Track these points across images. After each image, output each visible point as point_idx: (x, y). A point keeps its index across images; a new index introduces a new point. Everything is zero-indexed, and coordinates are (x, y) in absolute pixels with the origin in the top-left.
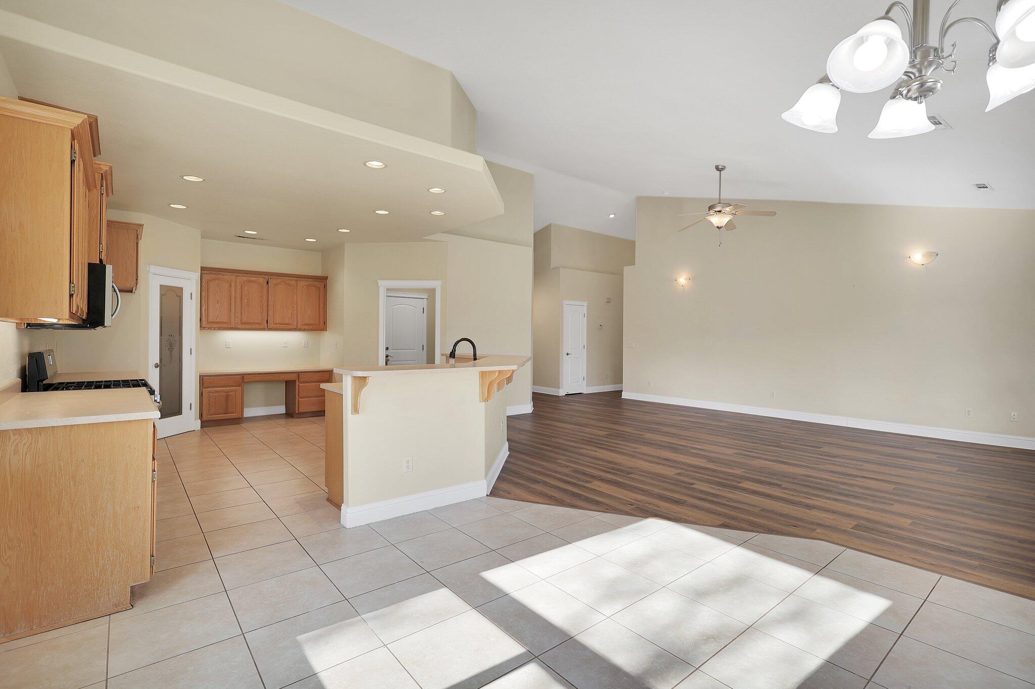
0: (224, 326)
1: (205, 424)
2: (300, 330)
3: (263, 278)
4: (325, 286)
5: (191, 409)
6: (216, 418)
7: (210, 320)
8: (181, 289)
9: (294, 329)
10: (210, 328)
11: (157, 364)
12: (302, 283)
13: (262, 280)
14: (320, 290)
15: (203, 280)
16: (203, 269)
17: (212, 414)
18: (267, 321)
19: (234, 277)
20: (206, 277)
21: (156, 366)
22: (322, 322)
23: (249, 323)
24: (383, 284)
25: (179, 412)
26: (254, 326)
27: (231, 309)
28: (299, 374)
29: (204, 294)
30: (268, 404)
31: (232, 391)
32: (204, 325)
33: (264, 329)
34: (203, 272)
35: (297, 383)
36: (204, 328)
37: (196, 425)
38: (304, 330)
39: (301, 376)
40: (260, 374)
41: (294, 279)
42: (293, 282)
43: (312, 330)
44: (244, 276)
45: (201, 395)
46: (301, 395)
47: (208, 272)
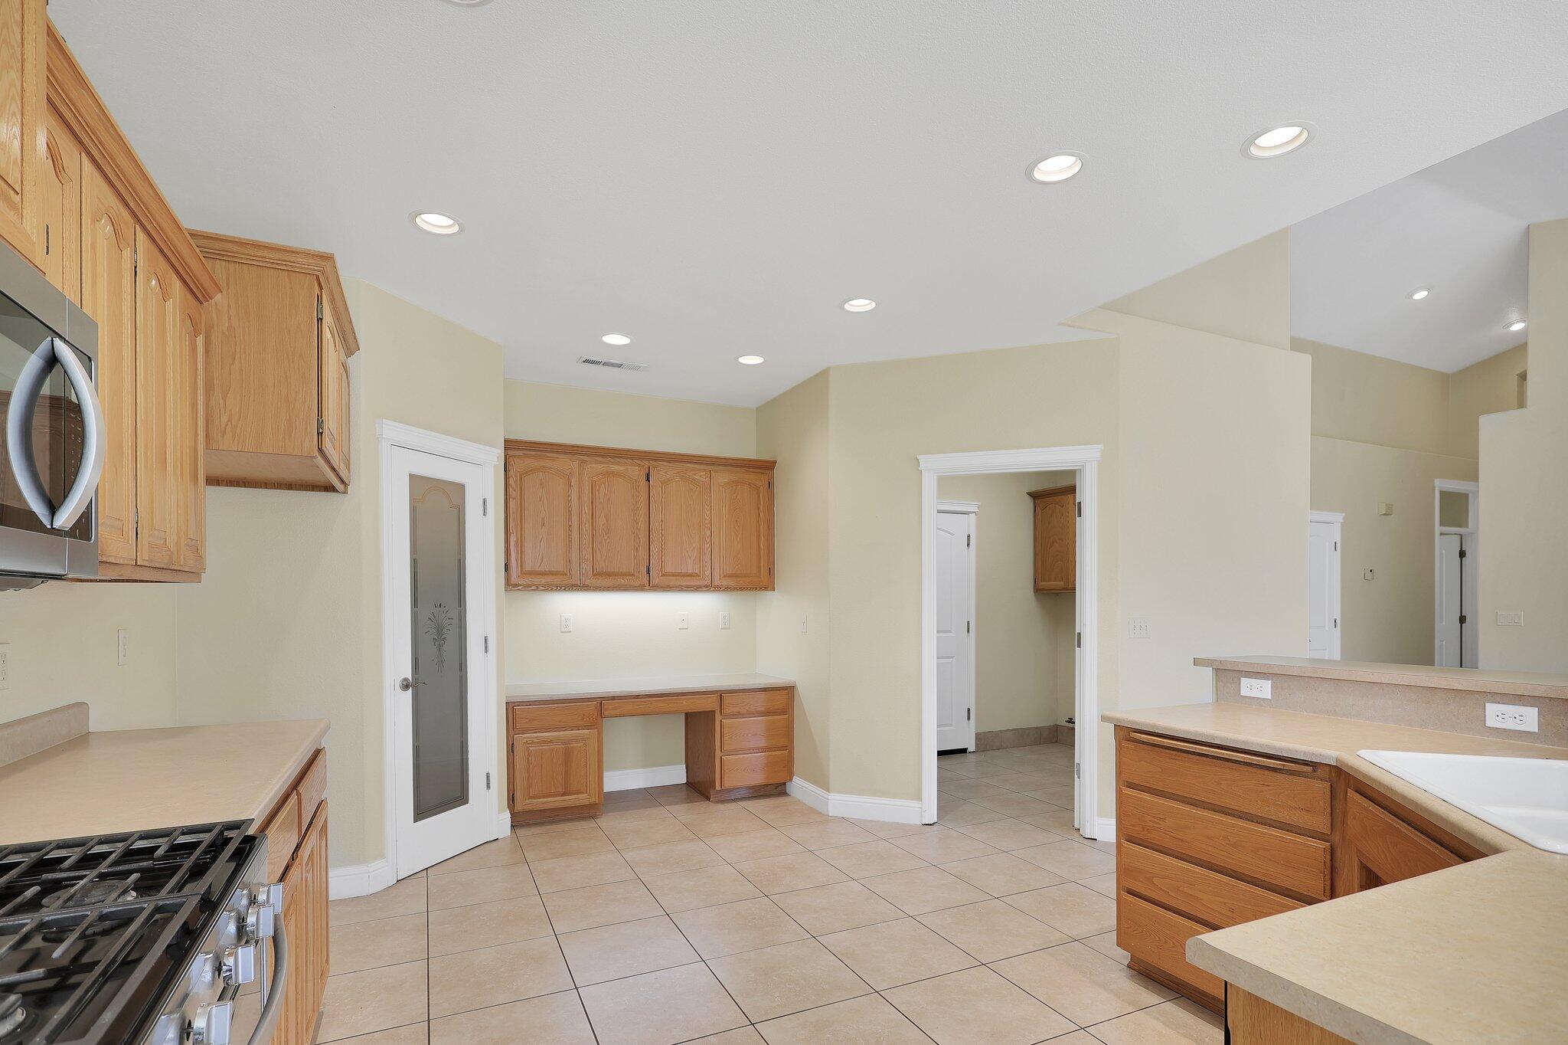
0: (557, 580)
1: (519, 820)
2: (717, 589)
3: (639, 465)
4: (770, 485)
5: (488, 787)
6: (542, 807)
7: (528, 567)
8: (461, 488)
9: (706, 586)
10: (527, 587)
11: (406, 679)
12: (722, 477)
13: (636, 471)
14: (758, 493)
15: (511, 473)
16: (510, 445)
17: (534, 797)
18: (648, 567)
19: (576, 464)
20: (517, 466)
21: (405, 686)
22: (764, 571)
23: (609, 574)
24: (933, 465)
25: (461, 798)
26: (621, 581)
27: (570, 541)
28: (721, 695)
29: (512, 503)
30: (650, 760)
31: (577, 741)
32: (513, 580)
33: (640, 588)
34: (511, 452)
35: (718, 717)
36: (516, 585)
37: (500, 824)
38: (728, 589)
39: (727, 699)
40: (637, 697)
41: (702, 467)
42: (701, 476)
43: (742, 589)
44: (600, 463)
45: (511, 748)
46: (726, 747)
47: (521, 453)
